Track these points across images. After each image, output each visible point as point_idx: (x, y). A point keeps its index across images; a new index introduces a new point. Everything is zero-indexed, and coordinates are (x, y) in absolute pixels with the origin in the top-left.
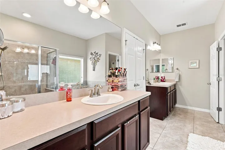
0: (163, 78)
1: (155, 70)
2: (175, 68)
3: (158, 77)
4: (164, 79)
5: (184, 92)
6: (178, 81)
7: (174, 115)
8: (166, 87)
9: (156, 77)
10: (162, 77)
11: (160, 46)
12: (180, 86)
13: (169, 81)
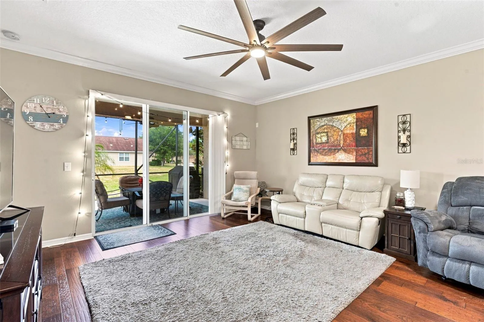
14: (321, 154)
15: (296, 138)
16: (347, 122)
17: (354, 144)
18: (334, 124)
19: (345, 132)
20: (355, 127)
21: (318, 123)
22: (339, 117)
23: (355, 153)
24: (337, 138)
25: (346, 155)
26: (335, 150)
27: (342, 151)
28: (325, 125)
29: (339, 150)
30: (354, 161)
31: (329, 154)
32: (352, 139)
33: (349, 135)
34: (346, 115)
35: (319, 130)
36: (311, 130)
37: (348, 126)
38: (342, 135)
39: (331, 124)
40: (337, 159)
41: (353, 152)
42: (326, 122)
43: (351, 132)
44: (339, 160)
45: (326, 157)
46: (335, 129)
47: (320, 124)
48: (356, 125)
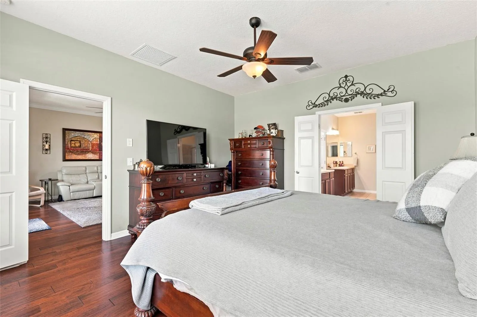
0: (342, 162)
1: (330, 153)
2: (353, 153)
3: (336, 162)
4: (343, 164)
5: (361, 175)
6: (356, 165)
7: (352, 195)
8: (343, 170)
9: (334, 161)
10: (340, 162)
11: (338, 131)
12: (358, 171)
13: (347, 165)
14: (75, 154)
15: (49, 141)
16: (94, 137)
17: (98, 149)
18: (85, 137)
19: (93, 142)
20: (99, 141)
21: (73, 134)
22: (88, 133)
23: (98, 154)
24: (87, 145)
25: (93, 155)
26: (86, 152)
27: (91, 153)
28: (78, 136)
29: (88, 152)
30: (98, 158)
31: (82, 154)
32: (97, 147)
33: (95, 145)
34: (93, 134)
35: (74, 139)
36: (66, 138)
37: (95, 139)
38: (91, 144)
39: (83, 136)
40: (87, 157)
41: (97, 154)
42: (79, 134)
43: (96, 143)
44: (88, 158)
45: (78, 156)
46: (86, 140)
47: (74, 135)
48: (99, 140)
